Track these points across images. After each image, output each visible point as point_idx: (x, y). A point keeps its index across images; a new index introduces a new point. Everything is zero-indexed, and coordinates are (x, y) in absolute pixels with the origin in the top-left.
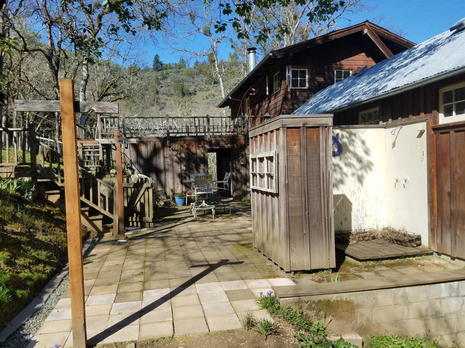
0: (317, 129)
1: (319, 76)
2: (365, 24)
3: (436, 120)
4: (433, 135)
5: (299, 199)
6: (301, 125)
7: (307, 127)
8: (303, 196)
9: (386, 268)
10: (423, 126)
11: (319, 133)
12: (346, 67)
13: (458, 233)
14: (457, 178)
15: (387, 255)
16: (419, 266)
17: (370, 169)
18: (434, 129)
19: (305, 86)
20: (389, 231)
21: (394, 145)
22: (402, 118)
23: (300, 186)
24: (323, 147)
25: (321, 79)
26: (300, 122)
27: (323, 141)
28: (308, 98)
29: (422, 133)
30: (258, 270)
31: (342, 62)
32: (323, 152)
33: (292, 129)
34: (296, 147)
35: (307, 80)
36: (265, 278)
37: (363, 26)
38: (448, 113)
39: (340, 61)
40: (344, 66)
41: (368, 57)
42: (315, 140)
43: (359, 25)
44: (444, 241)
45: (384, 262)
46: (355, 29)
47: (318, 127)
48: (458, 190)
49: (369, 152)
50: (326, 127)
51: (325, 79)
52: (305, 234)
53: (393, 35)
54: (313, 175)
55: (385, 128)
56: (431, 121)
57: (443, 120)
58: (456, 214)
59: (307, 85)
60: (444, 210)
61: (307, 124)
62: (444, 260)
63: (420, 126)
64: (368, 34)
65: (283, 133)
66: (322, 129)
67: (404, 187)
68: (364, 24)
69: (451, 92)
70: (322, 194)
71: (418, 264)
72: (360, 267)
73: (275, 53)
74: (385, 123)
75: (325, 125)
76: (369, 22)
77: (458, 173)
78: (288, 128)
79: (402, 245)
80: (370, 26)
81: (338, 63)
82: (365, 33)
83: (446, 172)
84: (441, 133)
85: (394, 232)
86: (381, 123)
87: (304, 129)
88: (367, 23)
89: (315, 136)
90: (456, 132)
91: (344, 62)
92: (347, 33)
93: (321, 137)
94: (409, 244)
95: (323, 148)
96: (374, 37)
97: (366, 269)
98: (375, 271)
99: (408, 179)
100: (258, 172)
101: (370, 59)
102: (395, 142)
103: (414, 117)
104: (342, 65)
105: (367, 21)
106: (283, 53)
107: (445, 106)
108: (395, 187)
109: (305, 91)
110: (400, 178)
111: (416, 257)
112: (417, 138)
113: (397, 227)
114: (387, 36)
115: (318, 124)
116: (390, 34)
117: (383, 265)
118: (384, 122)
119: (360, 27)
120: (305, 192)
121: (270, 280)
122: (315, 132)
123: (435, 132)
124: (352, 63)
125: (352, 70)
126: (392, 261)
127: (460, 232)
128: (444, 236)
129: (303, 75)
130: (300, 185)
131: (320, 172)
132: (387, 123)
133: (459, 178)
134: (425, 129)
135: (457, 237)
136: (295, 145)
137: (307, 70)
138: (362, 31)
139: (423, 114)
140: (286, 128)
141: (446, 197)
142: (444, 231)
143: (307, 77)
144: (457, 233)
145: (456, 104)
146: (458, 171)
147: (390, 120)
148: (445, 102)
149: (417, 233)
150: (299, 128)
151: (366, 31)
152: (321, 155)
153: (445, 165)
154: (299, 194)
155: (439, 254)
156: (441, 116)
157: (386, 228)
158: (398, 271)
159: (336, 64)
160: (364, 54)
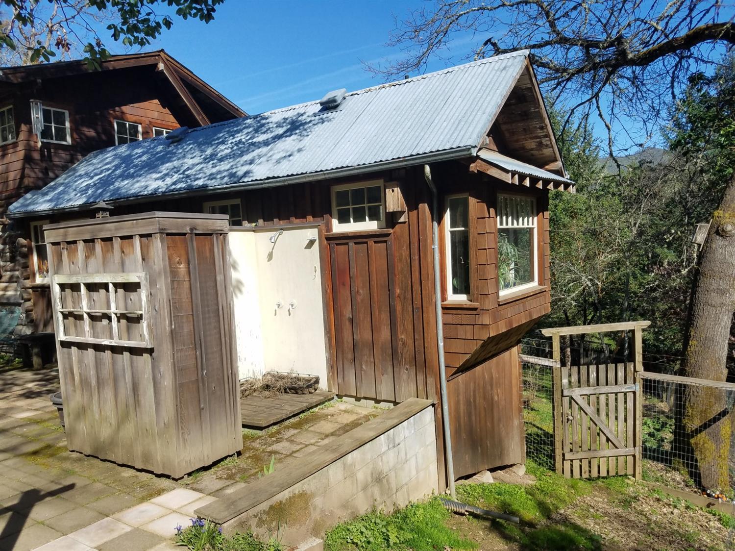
0: (209, 237)
1: (89, 127)
2: (159, 55)
3: (329, 227)
4: (326, 247)
5: (192, 353)
6: (187, 230)
7: (197, 234)
8: (198, 346)
9: (296, 431)
10: (312, 233)
11: (213, 245)
12: (134, 118)
13: (364, 367)
14: (360, 301)
15: (291, 412)
16: (329, 417)
17: (240, 291)
18: (328, 239)
19: (65, 139)
20: (274, 376)
21: (270, 256)
22: (280, 220)
23: (193, 332)
24: (220, 266)
25: (91, 133)
26: (185, 225)
27: (219, 257)
28: (72, 161)
29: (311, 243)
30: (120, 490)
31: (124, 108)
32: (220, 273)
33: (173, 237)
34: (182, 266)
35: (68, 131)
36: (143, 500)
37: (157, 58)
38: (343, 218)
39: (120, 106)
40: (129, 116)
41: (164, 108)
42: (208, 254)
43: (151, 54)
44: (346, 379)
45: (287, 423)
46: (145, 59)
47: (211, 234)
48: (361, 315)
49: (237, 267)
50: (221, 234)
51: (97, 132)
52: (203, 409)
53: (200, 81)
54: (209, 311)
55: (254, 231)
56: (324, 228)
57: (338, 228)
58: (361, 343)
59: (69, 139)
60: (345, 340)
61: (196, 229)
62: (347, 403)
63: (309, 234)
64: (164, 71)
65: (162, 242)
66: (217, 237)
67: (290, 314)
68: (157, 53)
69: (346, 192)
70: (223, 339)
71: (327, 415)
72: (263, 438)
73: (8, 71)
74: (254, 224)
75: (220, 232)
76: (165, 53)
77: (360, 295)
78: (168, 234)
79: (297, 393)
80: (168, 60)
81: (117, 109)
82: (161, 69)
83: (345, 294)
84: (337, 244)
85: (281, 378)
86: (246, 224)
87: (191, 237)
88: (162, 54)
89: (207, 248)
90: (356, 243)
91: (126, 109)
92: (132, 63)
93: (216, 250)
94: (306, 391)
95: (220, 268)
96: (173, 79)
97: (273, 439)
98: (286, 439)
99: (295, 302)
100: (85, 309)
101: (167, 110)
102: (272, 252)
103: (298, 220)
104: (123, 113)
105: (162, 50)
106: (23, 74)
107: (338, 210)
108: (275, 315)
109: (65, 148)
110: (282, 303)
111: (319, 407)
112: (306, 248)
113: (283, 369)
114: (191, 80)
115: (211, 230)
116: (195, 78)
117: (288, 427)
118: (249, 222)
119: (153, 58)
120: (200, 340)
121: (153, 500)
122: (207, 243)
123: (329, 242)
124: (140, 112)
125: (141, 124)
126: (296, 419)
127: (366, 366)
128: (346, 373)
129: (60, 120)
130: (192, 329)
131: (218, 306)
132: (256, 225)
133: (362, 301)
134: (317, 238)
135: (363, 372)
136: (180, 263)
137: (67, 113)
138: (156, 65)
139: (310, 218)
140: (165, 234)
141: (347, 326)
142: (346, 366)
143: (68, 124)
144: (362, 368)
145: (353, 208)
146: (361, 291)
147: (261, 222)
148: (338, 205)
149: (314, 374)
150: (185, 234)
151: (161, 66)
152: (218, 278)
153: (344, 285)
154: (192, 344)
155: (339, 396)
156: (335, 222)
157: (268, 374)
158: (312, 431)
159: (114, 111)
160: (156, 101)
